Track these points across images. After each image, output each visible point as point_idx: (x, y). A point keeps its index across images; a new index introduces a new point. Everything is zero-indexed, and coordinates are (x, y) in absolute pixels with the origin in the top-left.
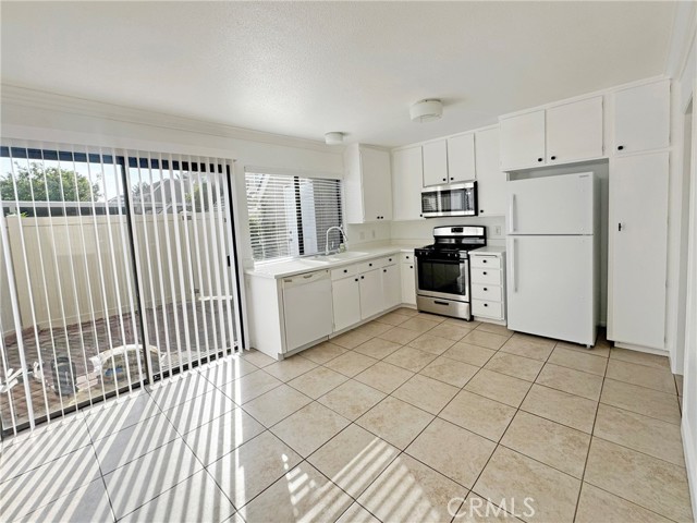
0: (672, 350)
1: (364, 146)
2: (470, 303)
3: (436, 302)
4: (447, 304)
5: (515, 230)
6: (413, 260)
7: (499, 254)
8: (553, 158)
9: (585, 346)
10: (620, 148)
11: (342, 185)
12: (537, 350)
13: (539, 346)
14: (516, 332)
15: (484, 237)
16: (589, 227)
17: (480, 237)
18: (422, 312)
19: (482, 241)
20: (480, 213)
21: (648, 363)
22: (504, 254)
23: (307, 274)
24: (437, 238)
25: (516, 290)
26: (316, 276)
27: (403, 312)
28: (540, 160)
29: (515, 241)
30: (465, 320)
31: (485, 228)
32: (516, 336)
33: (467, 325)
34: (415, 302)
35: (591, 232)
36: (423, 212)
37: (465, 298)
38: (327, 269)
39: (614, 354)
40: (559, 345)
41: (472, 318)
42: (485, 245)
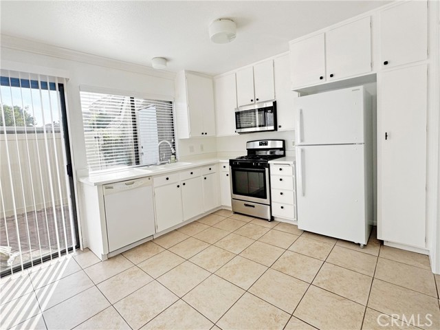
0: (431, 249)
1: (189, 72)
2: (270, 205)
3: (246, 205)
4: (254, 206)
5: (302, 141)
6: (228, 169)
7: (291, 163)
8: (332, 76)
9: (359, 244)
10: (386, 63)
11: (174, 105)
12: (319, 248)
13: (321, 244)
14: (305, 231)
15: (283, 149)
16: (360, 136)
17: (280, 149)
18: (236, 213)
19: (282, 153)
20: (279, 129)
21: (411, 262)
22: (295, 163)
23: (129, 181)
24: (249, 151)
25: (304, 194)
26: (138, 183)
27: (222, 213)
28: (321, 78)
29: (302, 150)
30: (267, 220)
31: (284, 141)
32: (304, 235)
33: (269, 225)
34: (231, 205)
35: (363, 141)
36: (237, 128)
37: (267, 201)
38: (149, 177)
39: (384, 253)
40: (339, 244)
41: (272, 219)
42: (284, 155)
